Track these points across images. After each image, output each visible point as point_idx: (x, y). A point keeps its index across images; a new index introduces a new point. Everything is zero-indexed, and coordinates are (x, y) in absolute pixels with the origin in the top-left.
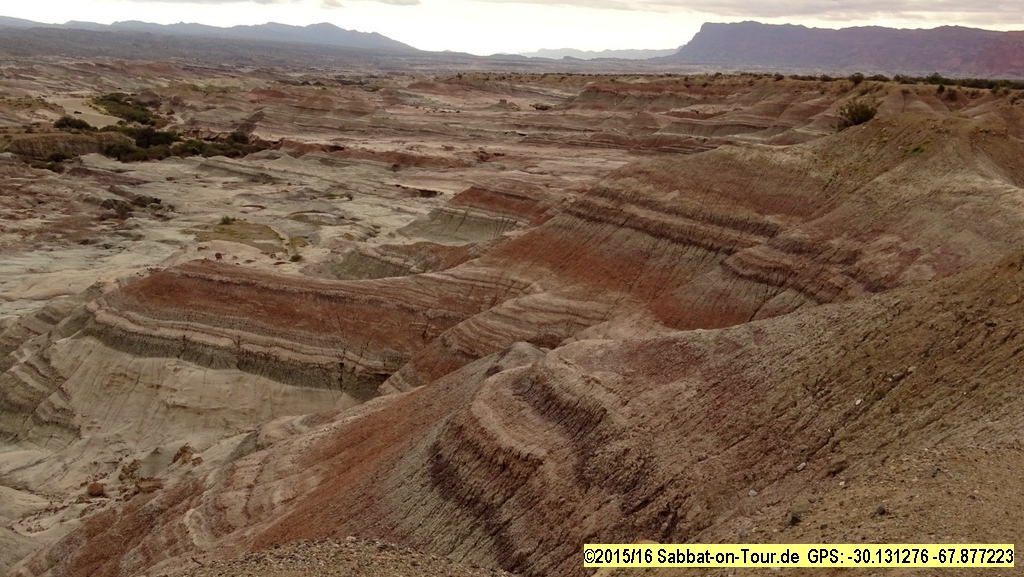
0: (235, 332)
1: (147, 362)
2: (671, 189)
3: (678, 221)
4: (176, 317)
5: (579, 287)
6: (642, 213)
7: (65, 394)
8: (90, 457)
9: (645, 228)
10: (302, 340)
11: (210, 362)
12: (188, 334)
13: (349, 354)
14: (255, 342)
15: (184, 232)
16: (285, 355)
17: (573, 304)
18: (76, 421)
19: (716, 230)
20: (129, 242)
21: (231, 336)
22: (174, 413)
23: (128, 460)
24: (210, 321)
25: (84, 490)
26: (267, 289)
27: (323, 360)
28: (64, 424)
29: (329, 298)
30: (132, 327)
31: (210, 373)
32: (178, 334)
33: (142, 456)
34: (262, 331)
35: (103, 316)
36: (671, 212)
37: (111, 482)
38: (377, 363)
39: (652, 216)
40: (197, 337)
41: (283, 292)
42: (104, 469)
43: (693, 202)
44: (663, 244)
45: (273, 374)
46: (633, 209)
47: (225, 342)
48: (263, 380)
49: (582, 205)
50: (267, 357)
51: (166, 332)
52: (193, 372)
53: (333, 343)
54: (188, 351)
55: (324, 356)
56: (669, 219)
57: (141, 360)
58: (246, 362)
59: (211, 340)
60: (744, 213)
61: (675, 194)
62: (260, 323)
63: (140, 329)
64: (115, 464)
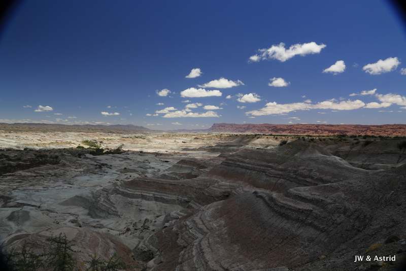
0: (153, 193)
1: (134, 200)
2: (247, 158)
3: (250, 165)
4: (139, 190)
5: (231, 180)
6: (241, 164)
7: (115, 207)
8: (125, 222)
9: (243, 167)
10: (168, 194)
11: (148, 200)
12: (142, 193)
13: (179, 197)
14: (158, 195)
15: (117, 171)
16: (165, 197)
17: (231, 184)
18: (119, 214)
19: (259, 167)
20: (105, 174)
21: (152, 194)
22: (142, 211)
23: (134, 222)
24: (146, 190)
25: (125, 229)
26: (158, 183)
27: (174, 198)
28: (116, 214)
29: (172, 184)
30: (129, 192)
31: (149, 202)
32: (140, 193)
33: (137, 221)
34: (159, 192)
35: (121, 190)
36: (248, 163)
37: (131, 227)
38: (186, 199)
39: (244, 165)
40: (144, 194)
41: (162, 183)
42: (129, 224)
43: (253, 161)
44: (247, 171)
45: (163, 202)
46: (238, 163)
47: (151, 195)
48: (161, 203)
49: (226, 163)
50: (161, 198)
51: (137, 193)
52: (145, 202)
53: (175, 194)
54: (143, 197)
55: (174, 197)
56: (248, 165)
57: (132, 199)
58: (156, 199)
59: (148, 195)
60: (264, 163)
61: (248, 160)
62: (158, 190)
63: (131, 192)
64: (131, 223)
